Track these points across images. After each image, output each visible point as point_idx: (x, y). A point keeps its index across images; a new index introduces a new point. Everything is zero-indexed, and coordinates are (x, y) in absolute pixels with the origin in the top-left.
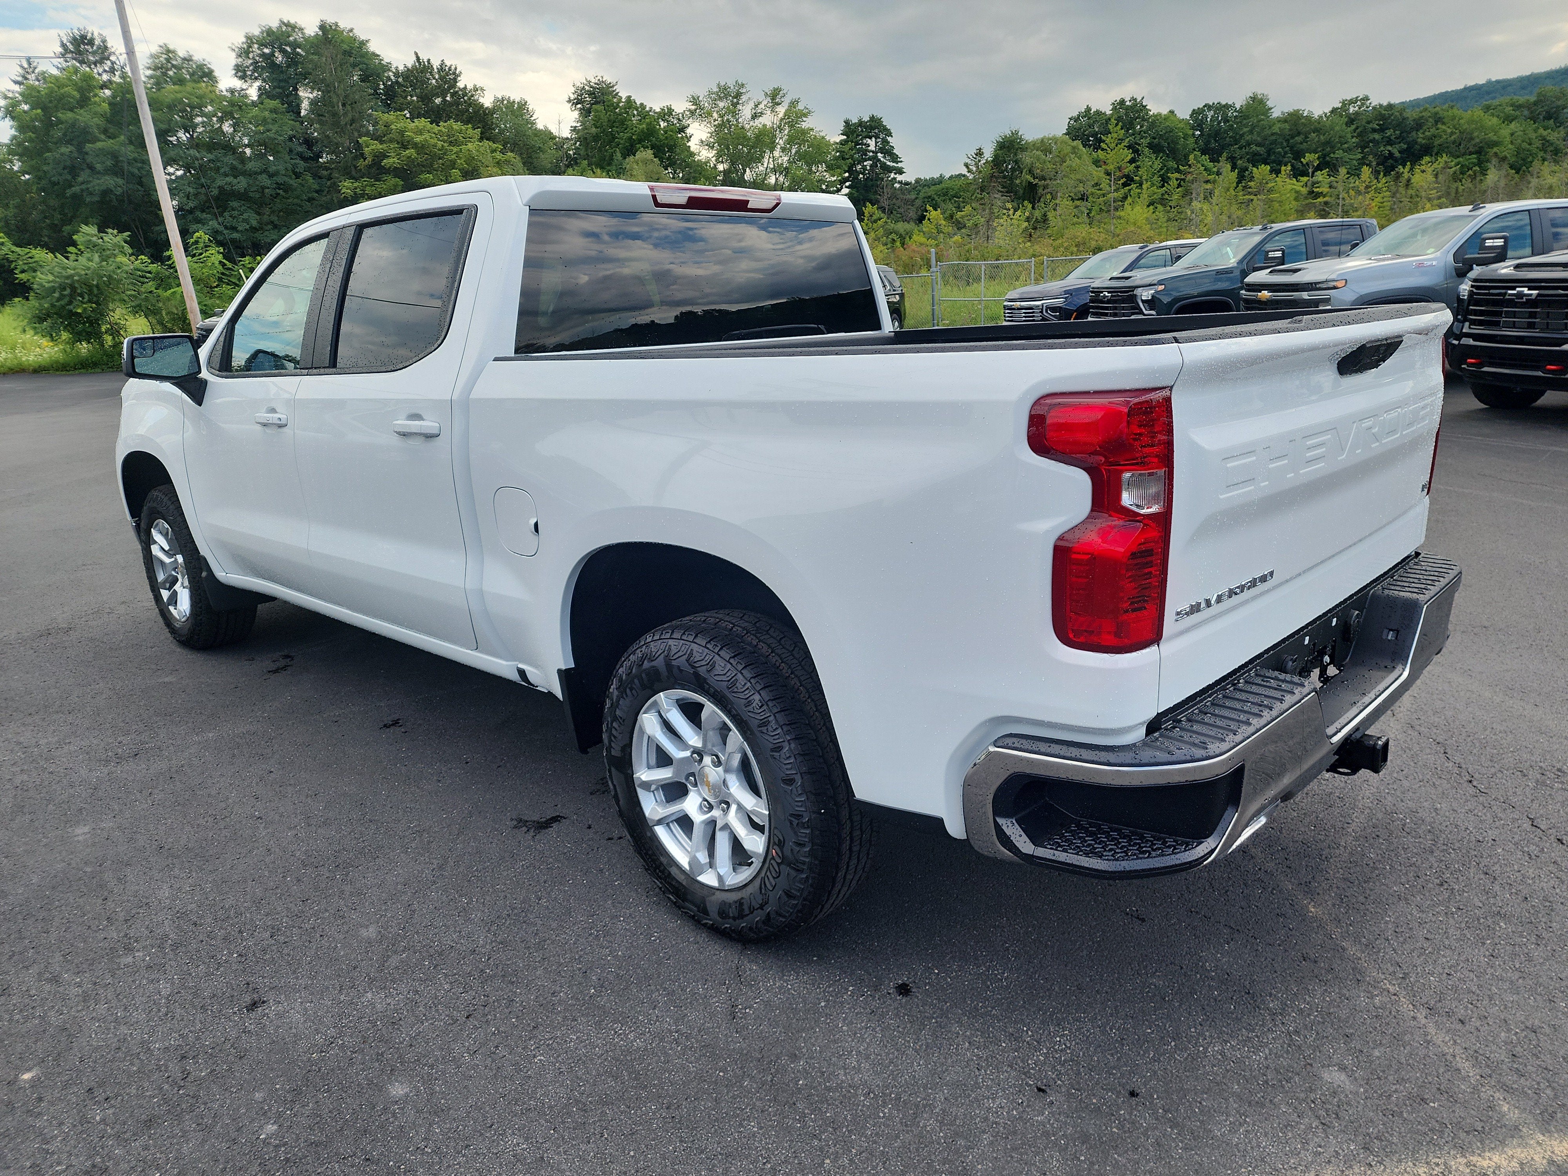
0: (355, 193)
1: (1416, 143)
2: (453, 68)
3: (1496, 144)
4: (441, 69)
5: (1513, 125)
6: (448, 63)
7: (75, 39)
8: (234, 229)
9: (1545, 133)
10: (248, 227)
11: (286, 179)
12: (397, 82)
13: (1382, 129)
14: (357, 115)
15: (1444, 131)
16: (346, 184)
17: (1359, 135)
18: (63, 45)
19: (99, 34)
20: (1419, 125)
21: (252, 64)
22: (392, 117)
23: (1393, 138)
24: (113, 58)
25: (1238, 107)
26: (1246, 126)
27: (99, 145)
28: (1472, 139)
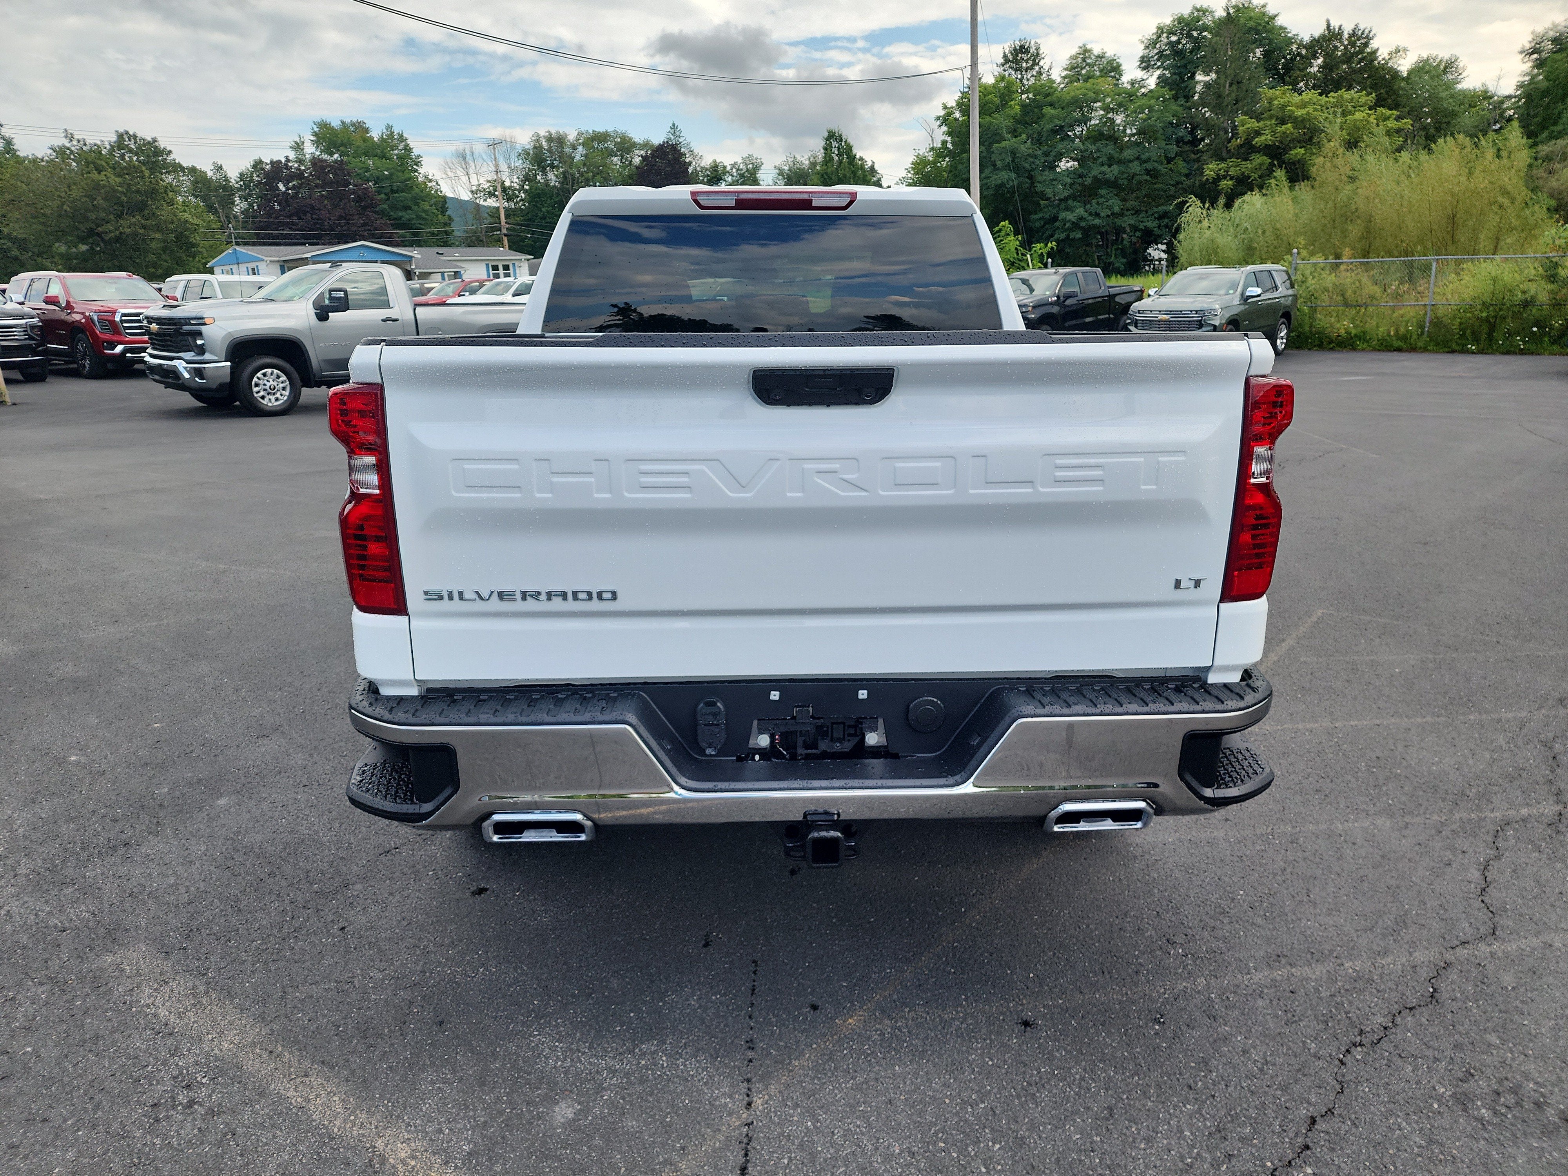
0: (1218, 175)
2: (1367, 31)
4: (1353, 34)
6: (1362, 27)
7: (1015, 49)
8: (1097, 215)
10: (1109, 213)
11: (1155, 164)
12: (1299, 54)
14: (1241, 95)
16: (1211, 166)
18: (1005, 56)
19: (1036, 43)
21: (1157, 54)
22: (1277, 92)
24: (1041, 63)
27: (1004, 144)
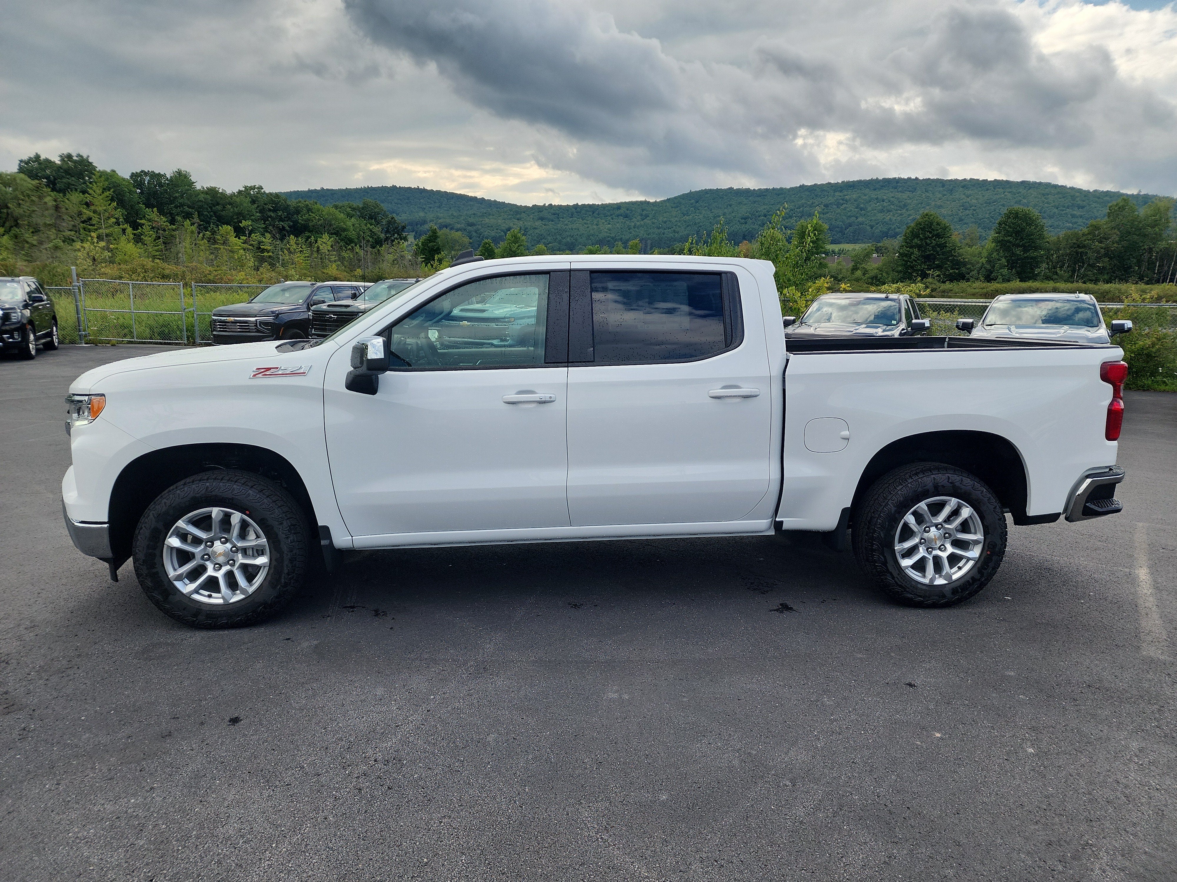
1: (298, 223)
3: (345, 230)
5: (353, 219)
9: (371, 227)
13: (275, 210)
15: (314, 217)
17: (260, 212)
20: (298, 211)
23: (283, 217)
25: (168, 176)
26: (177, 192)
28: (331, 225)
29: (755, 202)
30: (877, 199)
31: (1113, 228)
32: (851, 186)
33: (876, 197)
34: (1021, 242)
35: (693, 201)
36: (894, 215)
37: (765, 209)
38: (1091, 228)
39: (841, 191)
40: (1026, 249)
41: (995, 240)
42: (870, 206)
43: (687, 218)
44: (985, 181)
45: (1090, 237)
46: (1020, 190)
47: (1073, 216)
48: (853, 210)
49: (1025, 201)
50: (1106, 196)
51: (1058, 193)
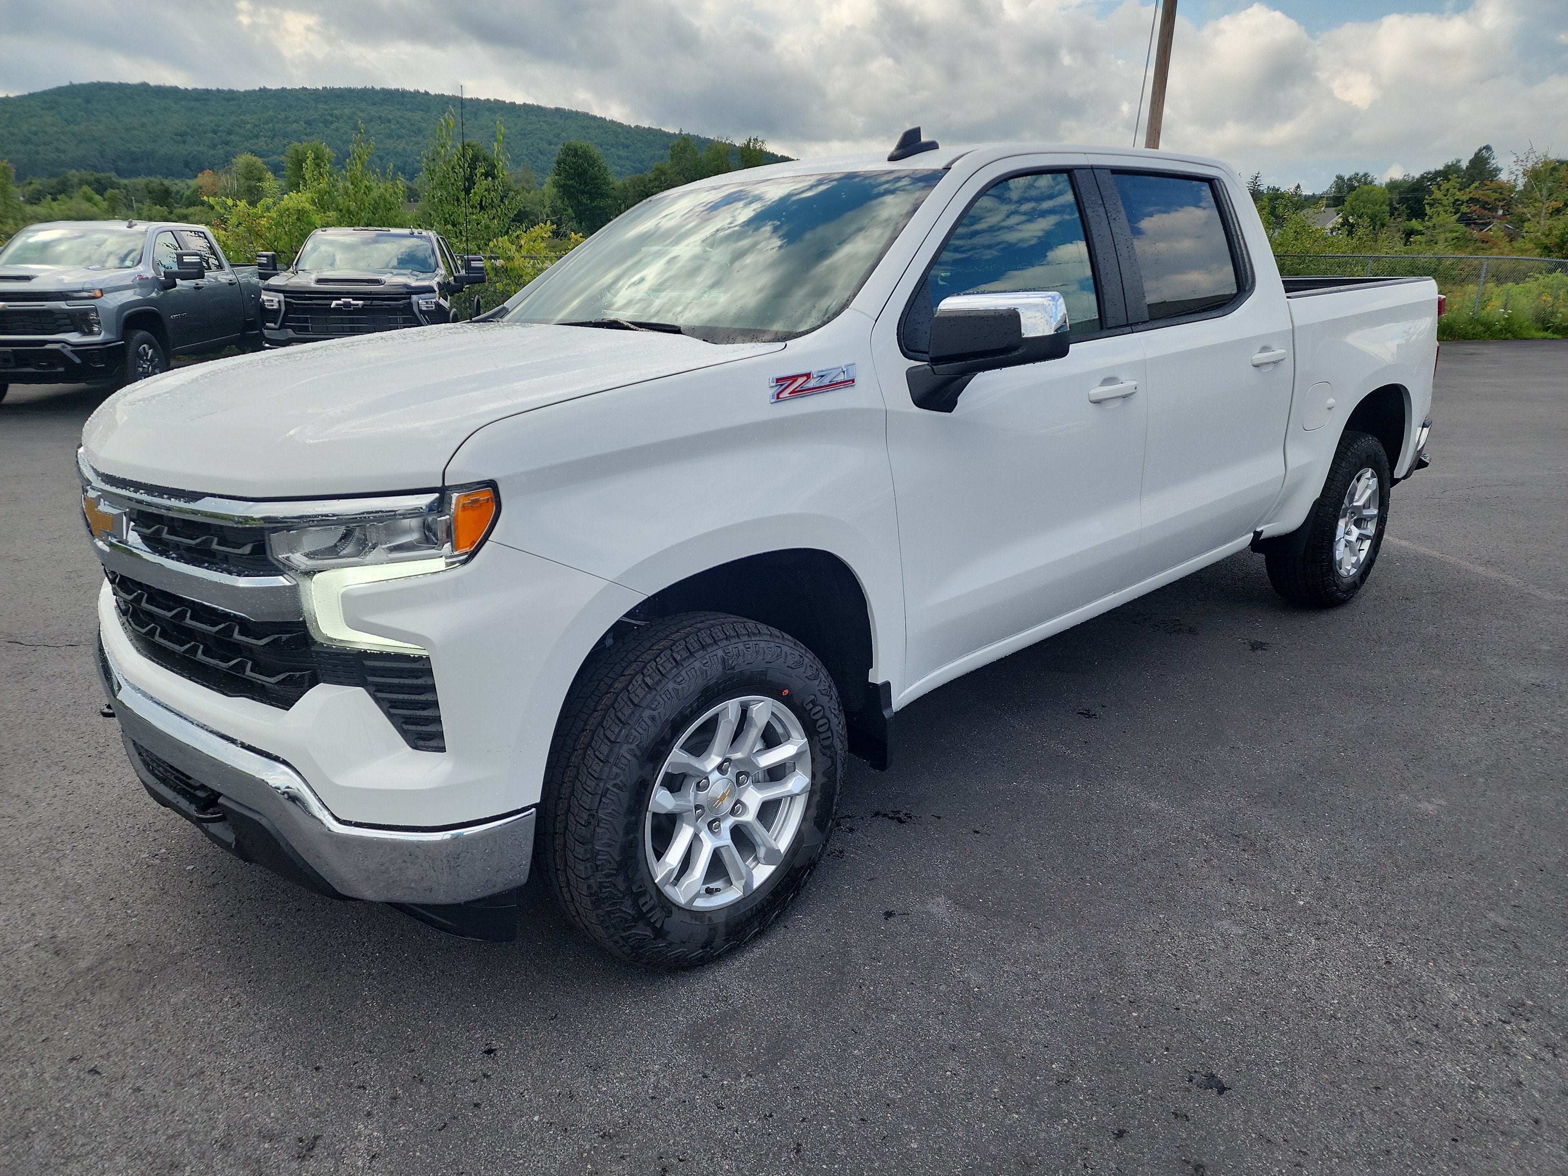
29: (192, 109)
30: (380, 118)
31: (679, 173)
32: (338, 97)
33: (378, 115)
34: (585, 187)
35: (79, 100)
36: (407, 144)
37: (211, 121)
38: (657, 173)
39: (326, 103)
40: (592, 198)
41: (556, 184)
42: (372, 127)
43: (76, 128)
44: (513, 104)
45: (657, 183)
46: (557, 120)
47: (619, 157)
48: (349, 131)
49: (564, 134)
50: (650, 133)
51: (599, 127)
